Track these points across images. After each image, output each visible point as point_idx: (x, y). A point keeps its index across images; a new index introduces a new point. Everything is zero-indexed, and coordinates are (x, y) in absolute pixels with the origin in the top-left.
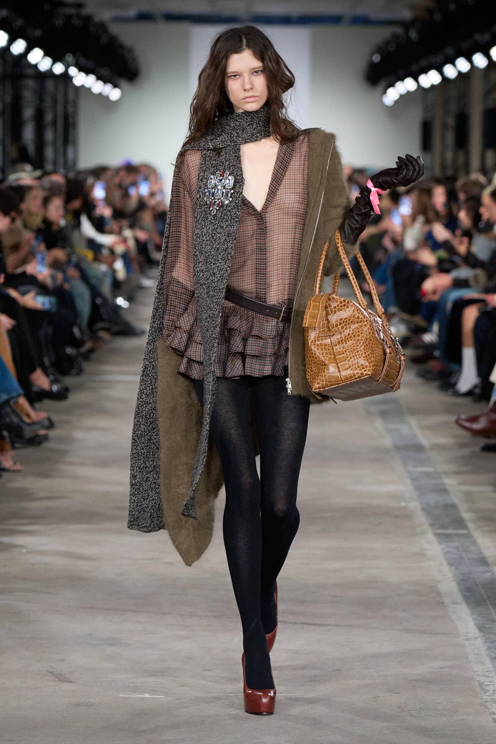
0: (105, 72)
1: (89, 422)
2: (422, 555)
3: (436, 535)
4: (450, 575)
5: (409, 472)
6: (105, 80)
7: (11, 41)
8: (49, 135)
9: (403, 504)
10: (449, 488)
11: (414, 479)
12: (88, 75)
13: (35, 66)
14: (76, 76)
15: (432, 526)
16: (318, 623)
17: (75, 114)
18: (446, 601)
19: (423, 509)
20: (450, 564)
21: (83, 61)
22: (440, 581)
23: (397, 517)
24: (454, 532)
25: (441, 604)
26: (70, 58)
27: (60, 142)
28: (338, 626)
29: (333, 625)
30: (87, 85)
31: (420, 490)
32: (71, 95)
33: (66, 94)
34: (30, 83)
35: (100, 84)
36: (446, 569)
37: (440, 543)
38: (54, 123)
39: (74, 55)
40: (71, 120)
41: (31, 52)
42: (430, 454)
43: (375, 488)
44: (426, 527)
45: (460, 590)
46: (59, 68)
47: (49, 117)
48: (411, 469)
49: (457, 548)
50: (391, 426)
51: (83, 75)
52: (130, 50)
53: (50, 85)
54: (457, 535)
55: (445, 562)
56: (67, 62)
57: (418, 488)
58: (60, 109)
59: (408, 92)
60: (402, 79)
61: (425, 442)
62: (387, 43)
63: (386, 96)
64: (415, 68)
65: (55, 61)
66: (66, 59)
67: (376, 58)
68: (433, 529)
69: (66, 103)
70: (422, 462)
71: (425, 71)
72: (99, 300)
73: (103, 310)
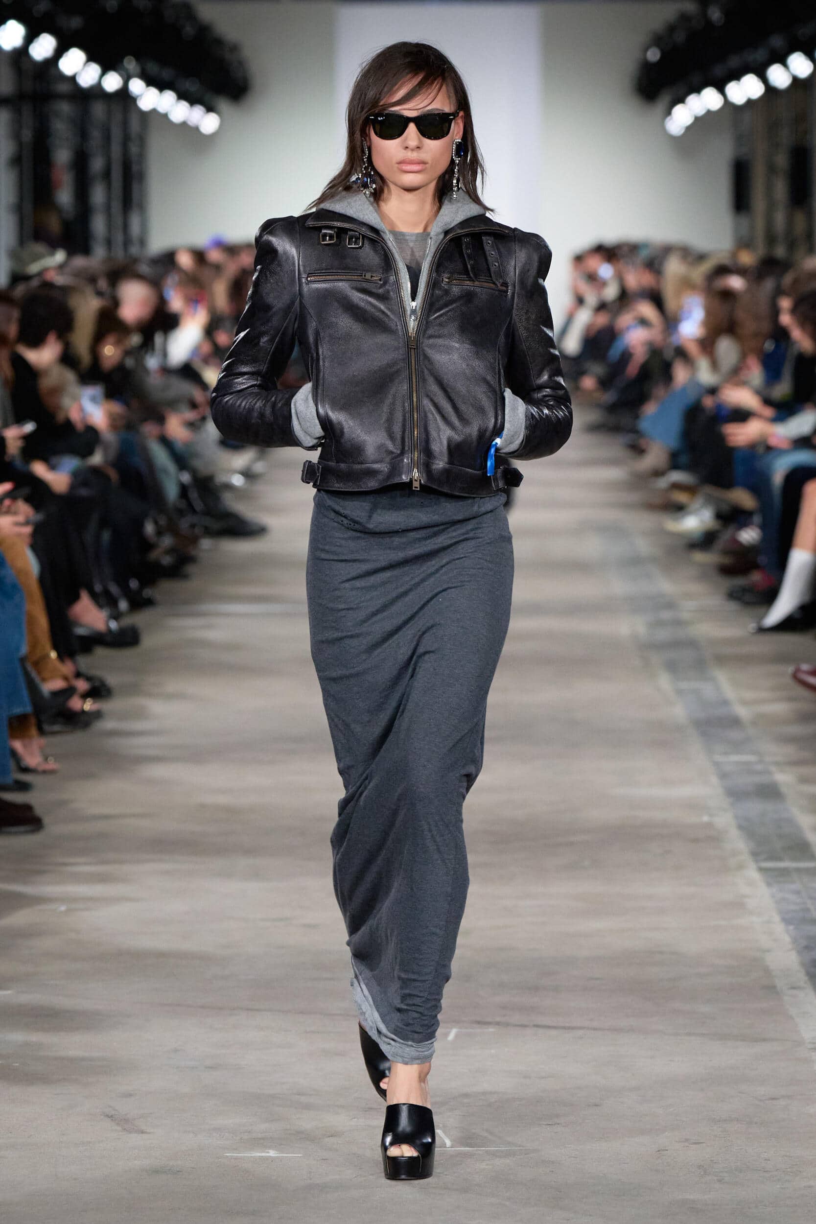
0: (192, 85)
1: (173, 685)
2: (738, 905)
3: (761, 870)
4: (787, 939)
5: (717, 764)
6: (192, 100)
7: (30, 38)
8: (98, 195)
9: (706, 819)
10: (784, 790)
11: (723, 775)
12: (164, 92)
13: (73, 79)
14: (143, 94)
15: (755, 854)
17: (142, 156)
18: (780, 984)
19: (740, 827)
20: (787, 921)
21: (153, 68)
22: (768, 951)
23: (695, 840)
24: (794, 865)
25: (771, 989)
26: (130, 64)
27: (116, 206)
28: (596, 1029)
29: (588, 1028)
30: (161, 110)
31: (736, 795)
32: (135, 125)
33: (125, 124)
34: (65, 108)
35: (184, 105)
36: (779, 928)
37: (769, 885)
38: (107, 174)
39: (138, 59)
40: (135, 168)
41: (65, 55)
42: (751, 731)
43: (657, 792)
44: (746, 857)
45: (803, 964)
46: (112, 82)
47: (97, 164)
48: (718, 758)
49: (798, 893)
50: (684, 685)
51: (153, 91)
52: (235, 48)
53: (98, 110)
54: (798, 870)
55: (777, 918)
56: (126, 70)
57: (730, 791)
58: (116, 150)
59: (709, 112)
60: (698, 90)
61: (743, 712)
62: (671, 29)
63: (670, 119)
64: (719, 71)
65: (105, 70)
66: (124, 66)
67: (653, 55)
68: (757, 861)
69: (126, 139)
70: (737, 746)
71: (736, 76)
72: (186, 478)
73: (194, 495)
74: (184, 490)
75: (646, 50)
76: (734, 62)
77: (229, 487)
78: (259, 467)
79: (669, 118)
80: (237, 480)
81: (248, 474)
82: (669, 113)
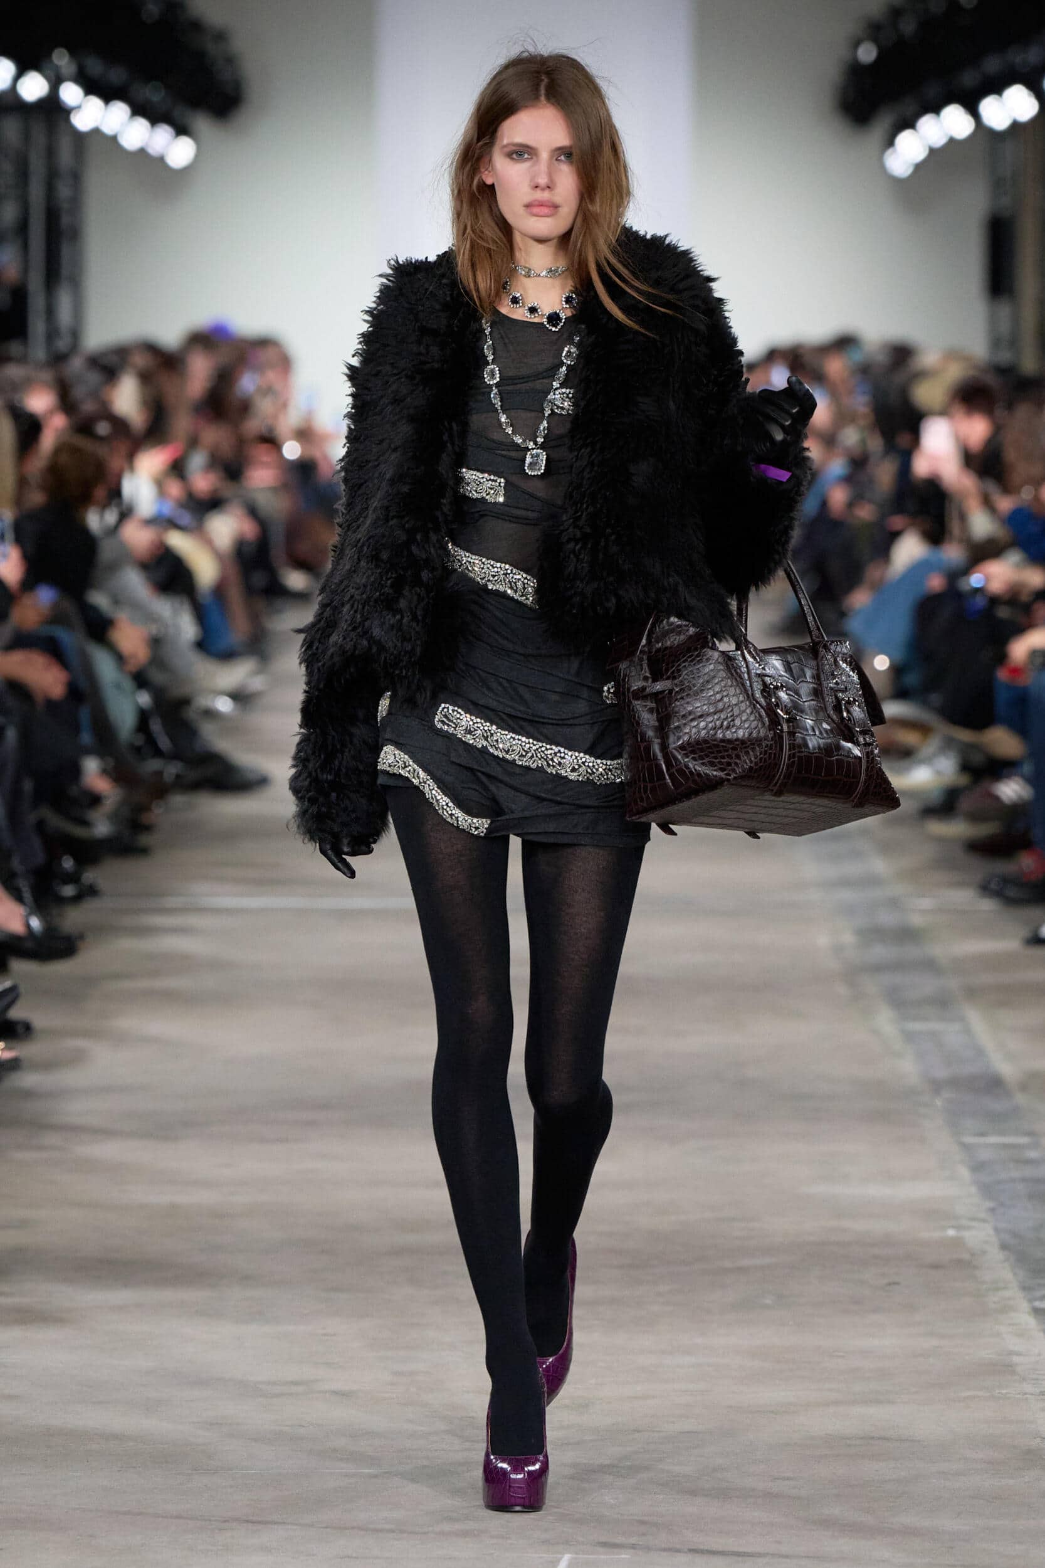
0: (154, 94)
2: (1005, 1368)
5: (966, 1147)
6: (153, 115)
9: (951, 1233)
11: (978, 1167)
12: (111, 103)
14: (79, 107)
15: (1024, 1288)
16: (736, 1549)
17: (76, 202)
19: (1004, 1247)
21: (95, 67)
23: (936, 1266)
26: (61, 59)
28: (787, 1557)
29: (773, 1555)
30: (108, 129)
31: (995, 1194)
32: (65, 156)
33: (51, 152)
35: (142, 124)
38: (22, 228)
39: (73, 52)
40: (65, 220)
42: (1020, 1099)
43: (877, 1191)
44: (1014, 1293)
46: (33, 87)
48: (969, 1140)
50: (915, 1026)
51: (95, 102)
52: (221, 37)
53: (10, 130)
56: (57, 68)
57: (987, 1190)
58: (36, 192)
59: (952, 141)
60: (935, 108)
61: (1006, 1069)
62: (896, 13)
63: (895, 151)
64: (969, 79)
65: (22, 69)
66: (51, 62)
67: (867, 53)
68: (1030, 1301)
69: (52, 176)
70: (998, 1120)
71: (996, 87)
72: (144, 699)
73: (156, 726)
74: (144, 717)
75: (857, 44)
76: (992, 65)
77: (210, 714)
78: (257, 683)
79: (890, 151)
80: (224, 705)
81: (240, 697)
82: (890, 143)
